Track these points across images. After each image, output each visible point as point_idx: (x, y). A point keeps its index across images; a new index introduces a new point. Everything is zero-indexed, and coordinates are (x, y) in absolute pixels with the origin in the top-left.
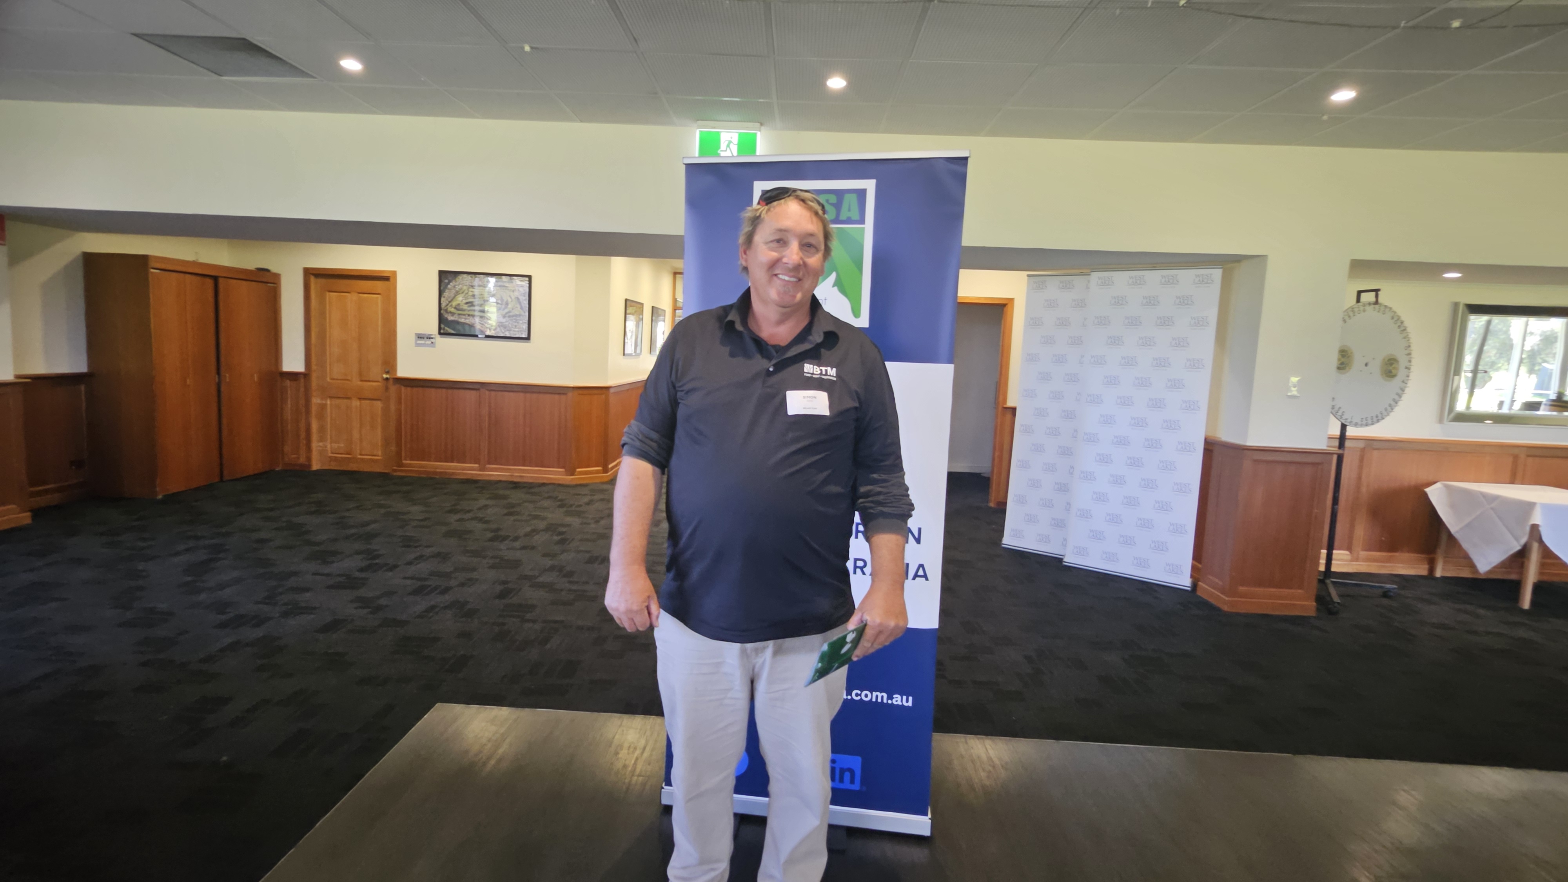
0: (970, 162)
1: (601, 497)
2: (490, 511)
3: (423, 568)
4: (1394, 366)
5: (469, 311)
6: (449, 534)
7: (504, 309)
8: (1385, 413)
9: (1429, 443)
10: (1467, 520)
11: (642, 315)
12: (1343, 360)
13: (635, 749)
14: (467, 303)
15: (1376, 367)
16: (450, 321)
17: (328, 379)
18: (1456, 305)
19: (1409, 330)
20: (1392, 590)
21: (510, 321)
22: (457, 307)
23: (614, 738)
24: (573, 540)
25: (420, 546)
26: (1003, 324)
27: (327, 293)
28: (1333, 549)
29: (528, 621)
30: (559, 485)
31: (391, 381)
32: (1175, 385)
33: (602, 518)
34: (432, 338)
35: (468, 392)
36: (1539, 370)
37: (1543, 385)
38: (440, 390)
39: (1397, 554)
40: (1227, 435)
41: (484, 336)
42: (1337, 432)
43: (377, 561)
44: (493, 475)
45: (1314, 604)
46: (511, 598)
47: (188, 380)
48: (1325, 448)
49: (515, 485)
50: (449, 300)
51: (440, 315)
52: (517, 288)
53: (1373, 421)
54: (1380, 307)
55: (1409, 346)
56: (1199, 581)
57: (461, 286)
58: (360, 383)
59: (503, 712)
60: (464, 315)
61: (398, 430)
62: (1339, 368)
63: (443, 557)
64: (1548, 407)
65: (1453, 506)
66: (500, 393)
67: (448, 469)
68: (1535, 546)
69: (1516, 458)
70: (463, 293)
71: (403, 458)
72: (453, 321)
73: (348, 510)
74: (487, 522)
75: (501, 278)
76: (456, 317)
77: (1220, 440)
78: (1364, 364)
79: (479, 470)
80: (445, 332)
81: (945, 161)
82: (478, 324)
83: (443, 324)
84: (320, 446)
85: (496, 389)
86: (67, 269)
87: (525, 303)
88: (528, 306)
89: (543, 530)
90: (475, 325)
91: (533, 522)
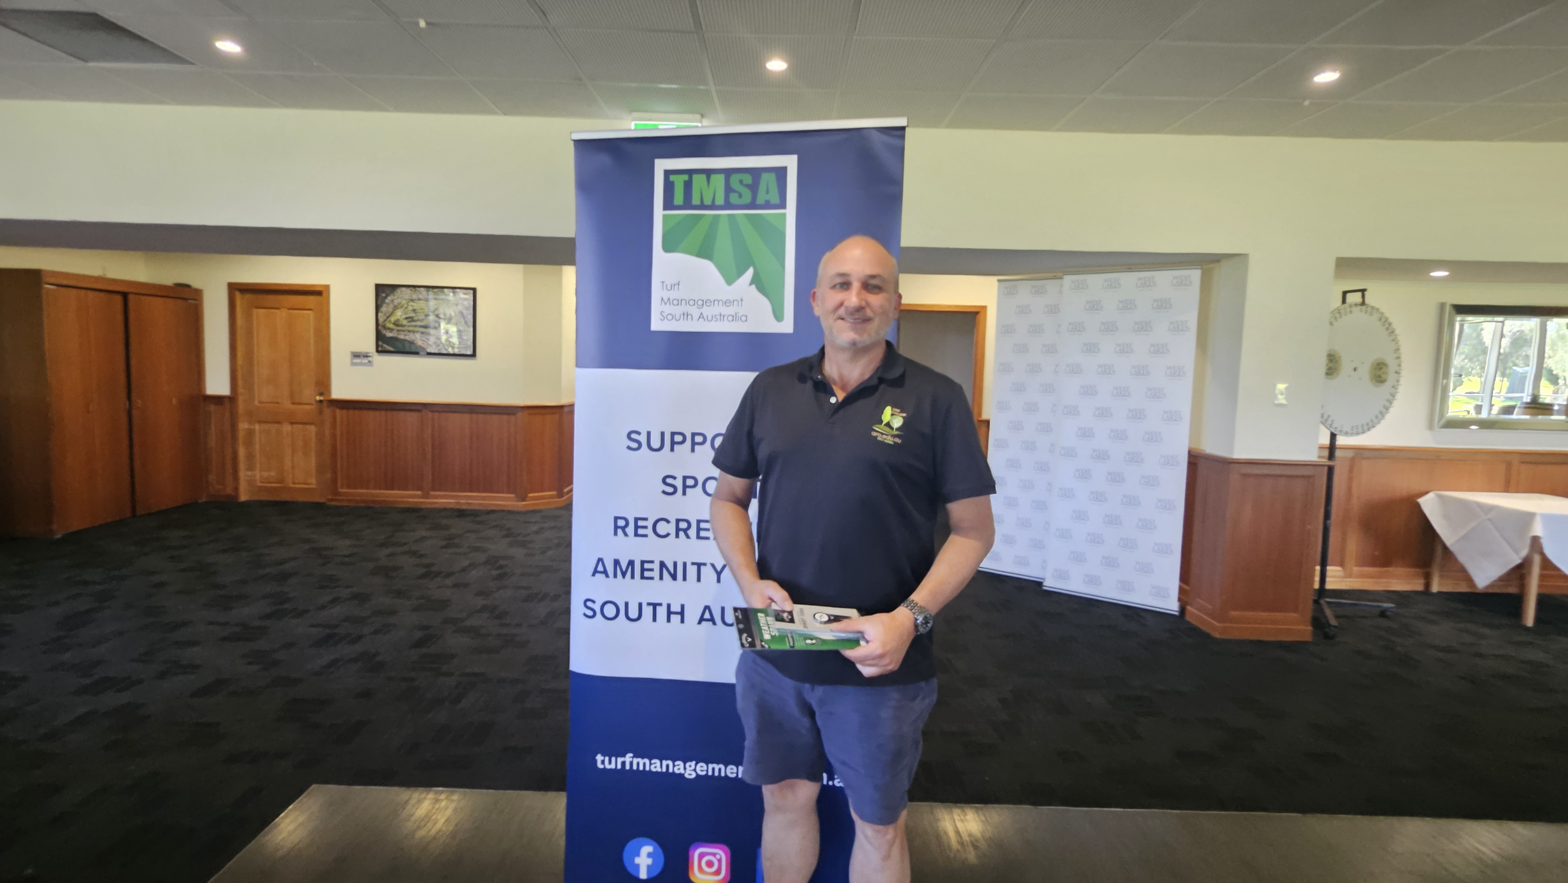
0: (909, 131)
2: (426, 543)
4: (1383, 370)
5: (409, 326)
6: (376, 571)
8: (1375, 421)
9: (1420, 451)
10: (1463, 532)
12: (1331, 365)
14: (406, 318)
15: (1365, 371)
16: (388, 338)
17: (256, 403)
18: (1442, 306)
19: (1397, 332)
20: (1390, 609)
22: (397, 323)
24: (513, 574)
25: (339, 586)
26: (975, 333)
27: (255, 310)
28: (1326, 565)
29: (444, 674)
30: (510, 512)
31: (325, 404)
32: (1156, 394)
33: (549, 548)
34: (369, 356)
35: (409, 413)
38: (378, 413)
39: (1391, 569)
40: (1211, 447)
41: (426, 353)
42: (1326, 440)
43: (285, 606)
44: (437, 502)
45: (1310, 628)
46: (430, 646)
47: (92, 405)
48: (1314, 459)
49: (461, 513)
50: (388, 315)
51: (378, 333)
52: (460, 302)
53: (1363, 430)
54: (1367, 307)
55: (1398, 349)
56: (1186, 605)
57: (399, 300)
58: (291, 406)
60: (403, 331)
61: (334, 455)
62: (1327, 374)
64: (1522, 411)
65: (1447, 517)
66: (443, 415)
67: (387, 497)
68: (1537, 559)
69: (1509, 465)
70: (402, 307)
71: (339, 487)
72: (391, 338)
73: (269, 546)
74: (421, 556)
75: (443, 292)
76: (394, 334)
77: (1204, 452)
78: (1354, 366)
79: (422, 497)
80: (383, 349)
81: (878, 131)
82: (417, 340)
83: (381, 341)
84: (249, 476)
85: (440, 410)
87: (469, 318)
88: (472, 321)
89: (481, 564)
90: (415, 342)
91: (473, 555)
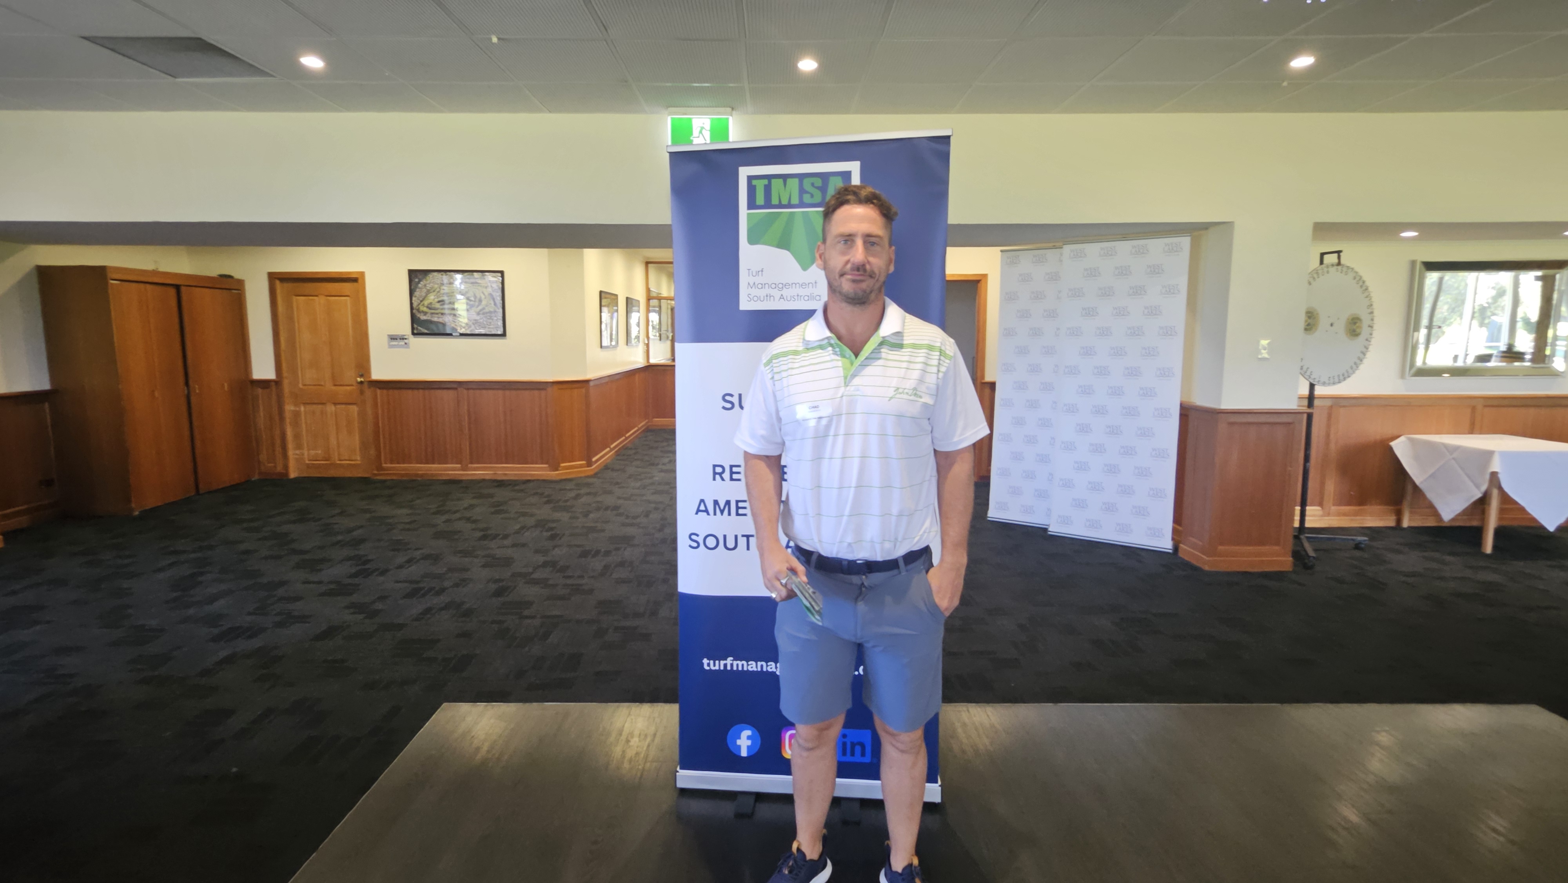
0: (953, 140)
1: (588, 491)
2: (477, 511)
3: (414, 571)
4: (1357, 325)
5: (440, 309)
6: (438, 535)
7: (478, 306)
8: (1350, 371)
9: (1392, 398)
10: (1431, 471)
11: (617, 306)
12: (1309, 321)
13: (646, 736)
14: (439, 302)
15: (1341, 327)
16: (422, 320)
17: (301, 386)
18: (1413, 263)
19: (1370, 289)
20: (1363, 542)
21: (484, 318)
22: (430, 306)
23: (623, 726)
24: (564, 535)
25: (410, 549)
26: (977, 299)
27: (295, 298)
28: (1305, 506)
29: (527, 617)
30: (544, 481)
31: (366, 384)
32: (1150, 353)
33: (590, 512)
34: (406, 339)
35: (445, 391)
36: (1489, 323)
37: (1494, 337)
38: (416, 392)
39: (1365, 507)
40: (1201, 400)
41: (459, 334)
42: (1305, 392)
43: (368, 566)
44: (476, 474)
45: (1291, 559)
46: (508, 595)
47: (156, 392)
48: (1295, 407)
49: (500, 484)
50: (421, 299)
51: (413, 316)
52: (489, 284)
53: (1339, 380)
54: (1342, 267)
55: (1371, 305)
56: (1180, 543)
57: (431, 284)
58: (333, 387)
59: (510, 708)
60: (437, 314)
61: (377, 433)
62: (1306, 329)
63: (435, 558)
64: (1499, 359)
65: (1417, 458)
66: (478, 392)
67: (428, 470)
68: (1495, 493)
69: (1474, 408)
70: (434, 291)
71: (383, 462)
72: (426, 321)
73: (333, 516)
74: (475, 521)
75: (473, 275)
76: (429, 317)
77: (1195, 404)
78: (1330, 323)
79: (462, 470)
80: (418, 332)
81: (928, 140)
82: (450, 322)
83: (416, 324)
84: (297, 454)
85: (474, 387)
86: (21, 284)
87: (499, 300)
88: (501, 302)
89: (532, 527)
90: (448, 324)
91: (521, 519)
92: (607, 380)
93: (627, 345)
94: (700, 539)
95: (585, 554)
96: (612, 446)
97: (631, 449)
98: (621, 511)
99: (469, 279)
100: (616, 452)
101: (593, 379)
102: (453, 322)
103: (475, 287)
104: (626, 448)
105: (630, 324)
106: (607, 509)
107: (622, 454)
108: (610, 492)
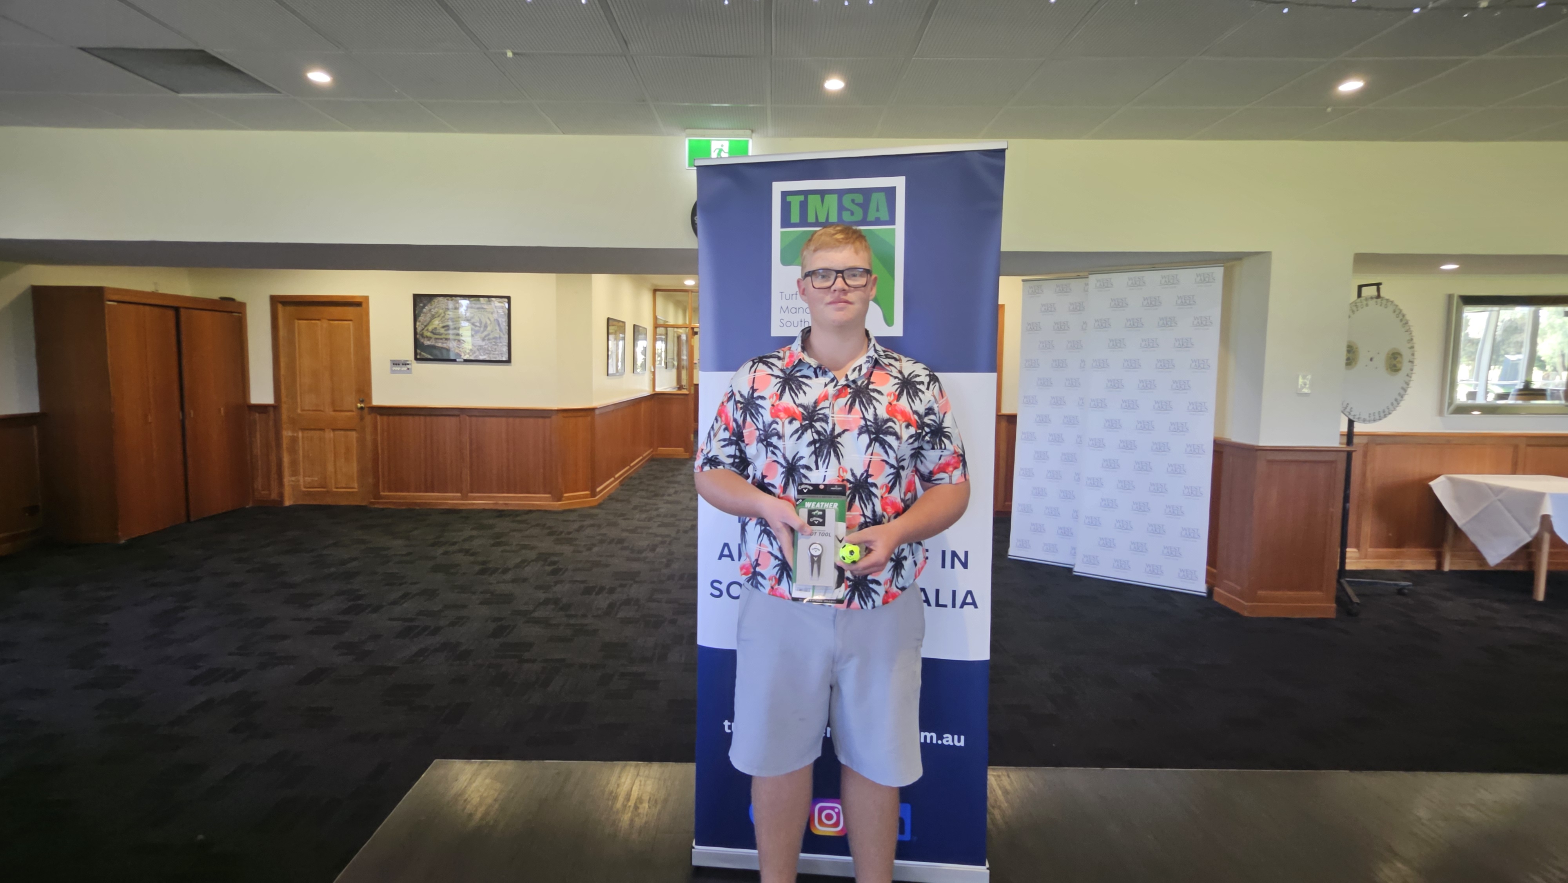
1: (592, 522)
2: (477, 542)
3: (409, 607)
4: (1398, 360)
5: (445, 335)
6: (436, 569)
7: (483, 332)
8: (1391, 408)
9: (1443, 436)
10: (1474, 513)
11: (624, 333)
12: (1350, 356)
13: (656, 801)
14: (443, 327)
15: (1381, 361)
16: (426, 346)
17: (299, 411)
18: (1450, 297)
19: (1410, 323)
20: (1406, 587)
21: (489, 344)
22: (434, 331)
24: (567, 570)
25: (405, 583)
27: (296, 321)
28: (1346, 548)
29: (528, 661)
30: (546, 511)
31: (366, 410)
32: (1181, 386)
33: (594, 545)
34: (408, 364)
35: (447, 418)
38: (417, 418)
39: (1405, 550)
40: (1237, 435)
41: (463, 360)
42: (1344, 428)
43: (360, 602)
44: (474, 504)
45: (1334, 605)
46: (507, 636)
47: (149, 417)
48: (1336, 445)
49: (501, 514)
50: (425, 324)
51: (416, 340)
52: (495, 310)
53: (1380, 416)
54: (1382, 300)
55: (1412, 339)
56: (1214, 586)
57: (436, 309)
58: (333, 413)
59: (507, 767)
60: (441, 339)
61: (375, 460)
62: (1347, 364)
63: (430, 594)
65: (1458, 499)
66: (481, 419)
67: (428, 499)
68: (1547, 537)
69: (1516, 447)
70: (439, 316)
71: (380, 490)
72: (429, 346)
73: (326, 547)
74: (473, 554)
75: (479, 300)
76: (432, 342)
77: (1229, 440)
78: (1369, 359)
79: (462, 499)
80: (421, 357)
81: (981, 153)
82: (454, 348)
83: (419, 349)
84: (293, 481)
85: (477, 414)
86: (15, 305)
87: (504, 325)
88: (507, 328)
89: (532, 561)
90: (453, 349)
91: (524, 551)
92: (612, 408)
93: (633, 372)
94: (723, 587)
95: (588, 591)
96: (617, 476)
97: (635, 479)
98: (625, 544)
99: (474, 304)
100: (620, 482)
101: (598, 407)
102: (457, 348)
103: (480, 312)
104: (631, 478)
105: (636, 353)
106: (612, 541)
107: (626, 484)
108: (615, 524)
